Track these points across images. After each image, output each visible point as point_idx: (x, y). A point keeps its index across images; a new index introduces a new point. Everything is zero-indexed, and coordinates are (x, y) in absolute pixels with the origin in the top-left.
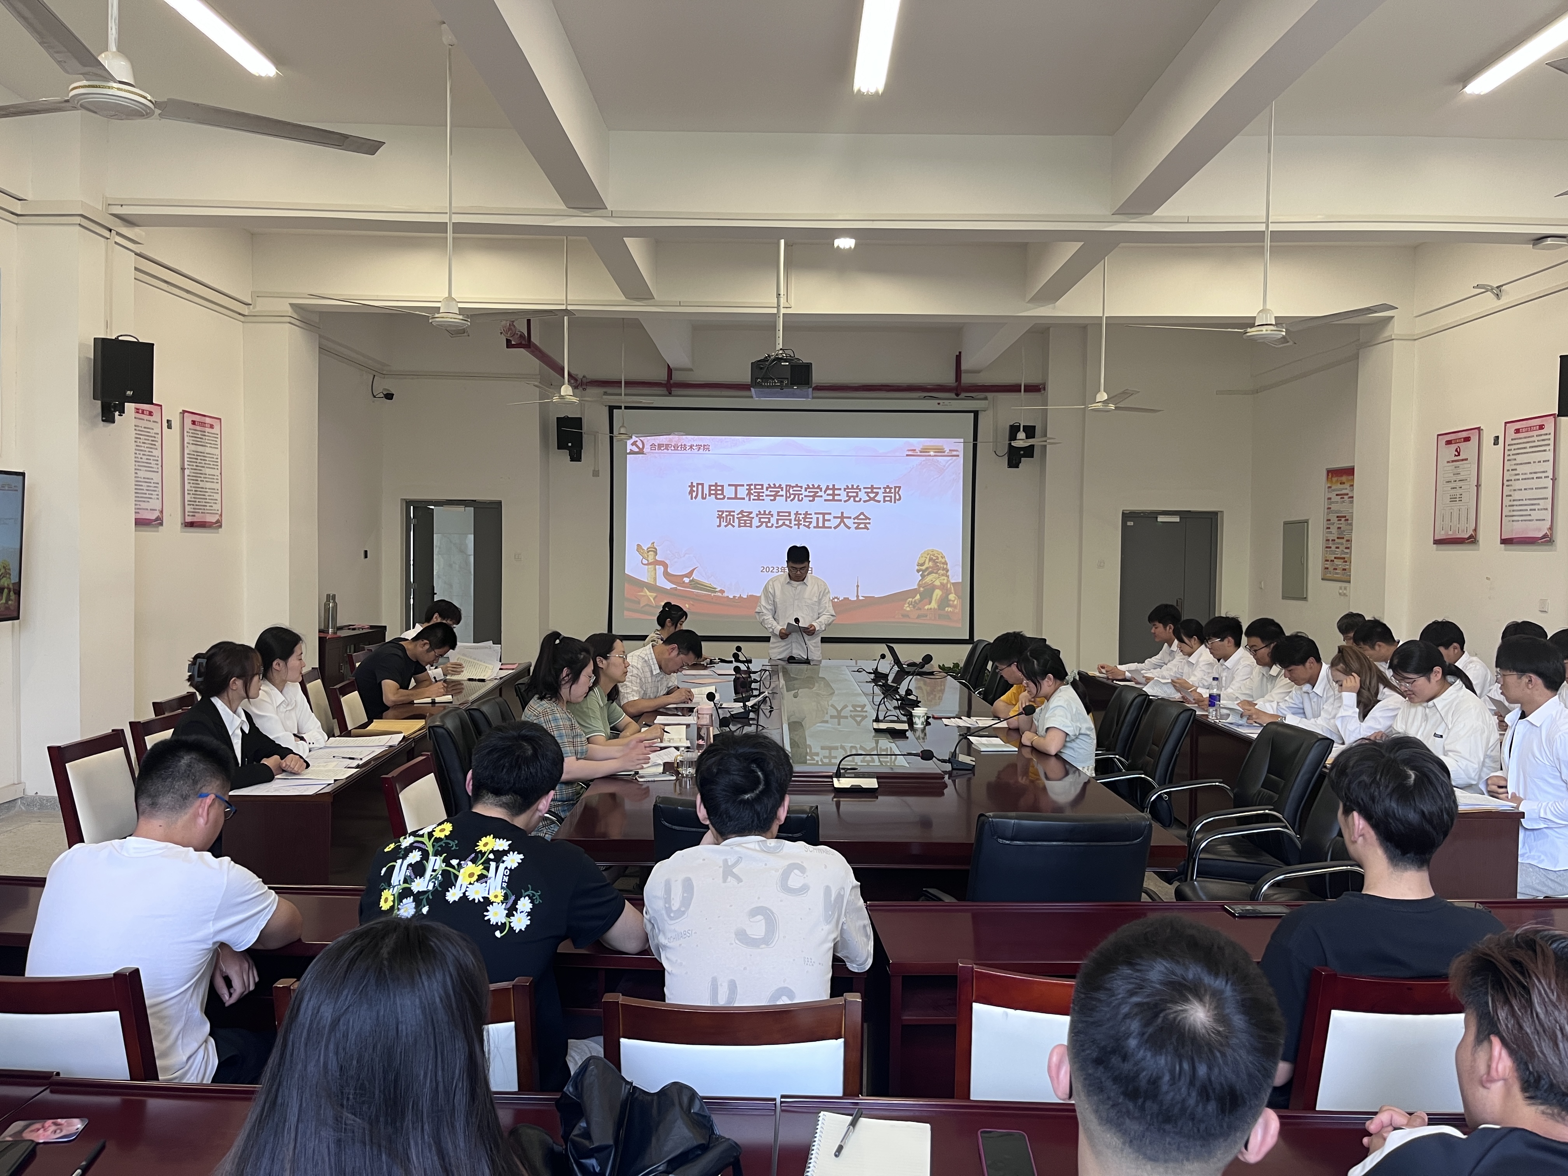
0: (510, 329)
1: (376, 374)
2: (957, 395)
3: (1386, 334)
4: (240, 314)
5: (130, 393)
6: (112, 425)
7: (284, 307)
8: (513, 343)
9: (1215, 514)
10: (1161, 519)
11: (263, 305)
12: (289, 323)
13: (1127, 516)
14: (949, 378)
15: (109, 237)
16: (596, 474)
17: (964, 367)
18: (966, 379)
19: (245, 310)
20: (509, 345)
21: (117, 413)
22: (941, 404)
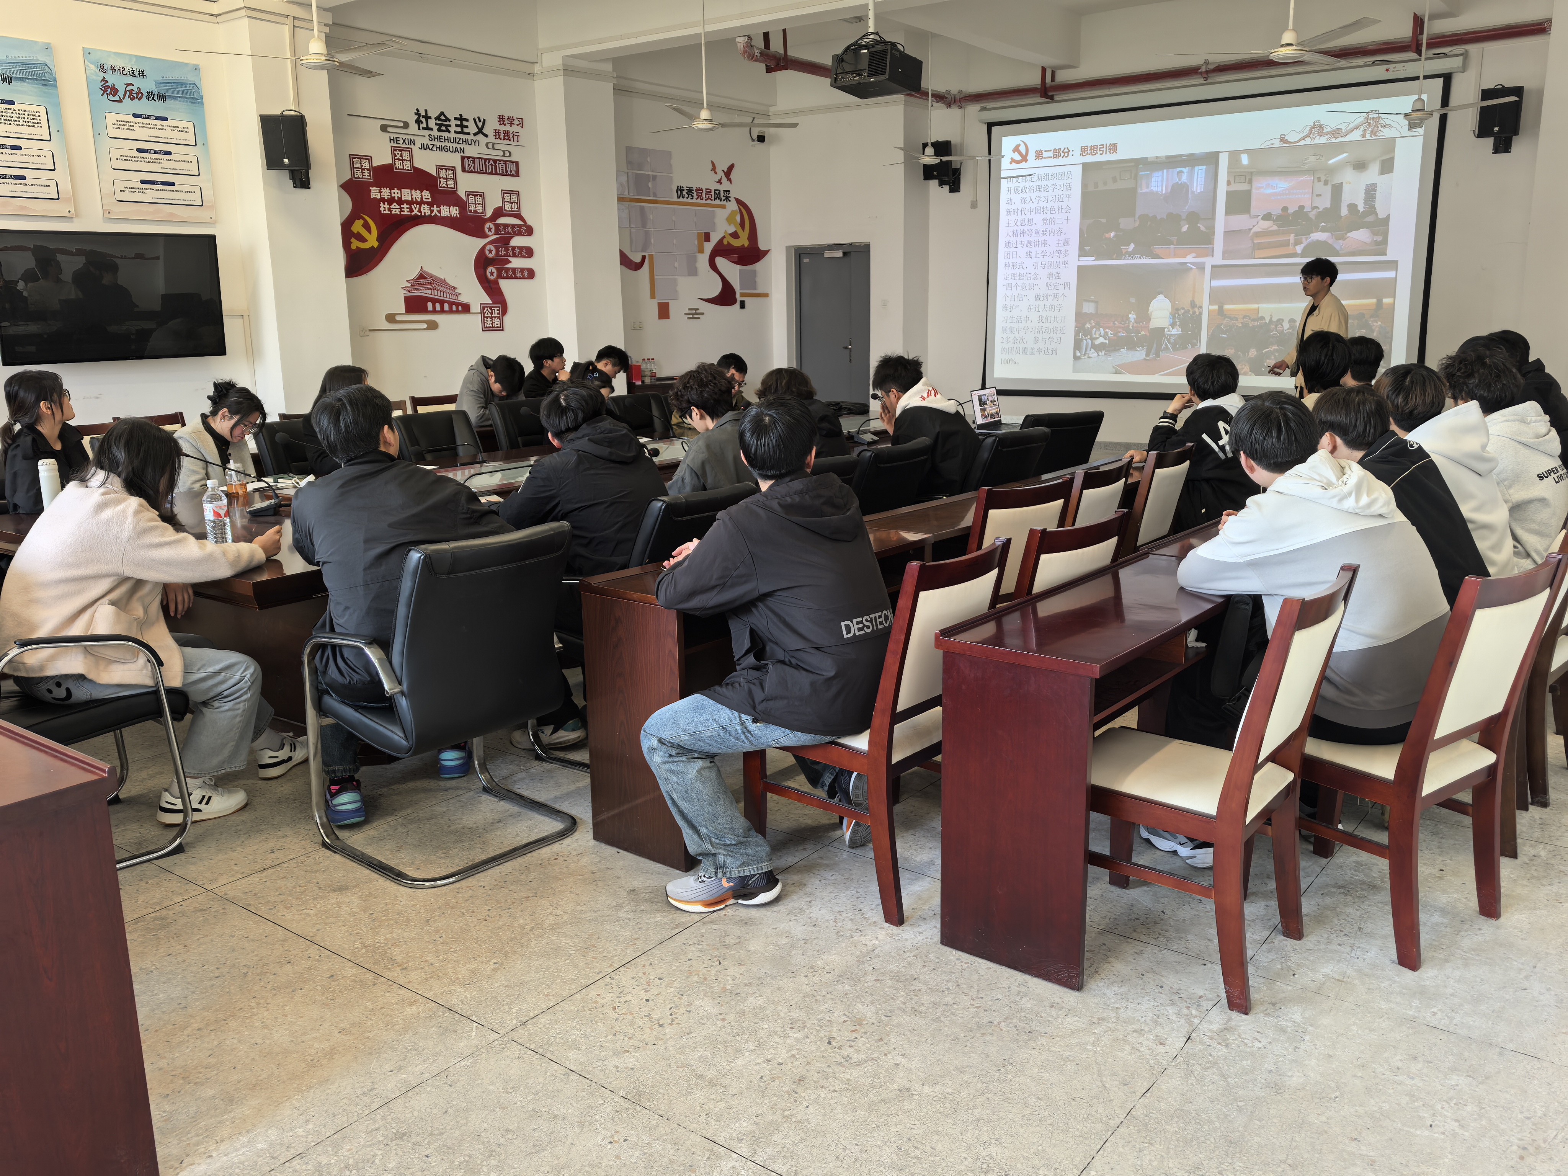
1: (755, 116)
2: (1417, 53)
5: (286, 161)
12: (562, 76)
16: (974, 205)
20: (769, 70)
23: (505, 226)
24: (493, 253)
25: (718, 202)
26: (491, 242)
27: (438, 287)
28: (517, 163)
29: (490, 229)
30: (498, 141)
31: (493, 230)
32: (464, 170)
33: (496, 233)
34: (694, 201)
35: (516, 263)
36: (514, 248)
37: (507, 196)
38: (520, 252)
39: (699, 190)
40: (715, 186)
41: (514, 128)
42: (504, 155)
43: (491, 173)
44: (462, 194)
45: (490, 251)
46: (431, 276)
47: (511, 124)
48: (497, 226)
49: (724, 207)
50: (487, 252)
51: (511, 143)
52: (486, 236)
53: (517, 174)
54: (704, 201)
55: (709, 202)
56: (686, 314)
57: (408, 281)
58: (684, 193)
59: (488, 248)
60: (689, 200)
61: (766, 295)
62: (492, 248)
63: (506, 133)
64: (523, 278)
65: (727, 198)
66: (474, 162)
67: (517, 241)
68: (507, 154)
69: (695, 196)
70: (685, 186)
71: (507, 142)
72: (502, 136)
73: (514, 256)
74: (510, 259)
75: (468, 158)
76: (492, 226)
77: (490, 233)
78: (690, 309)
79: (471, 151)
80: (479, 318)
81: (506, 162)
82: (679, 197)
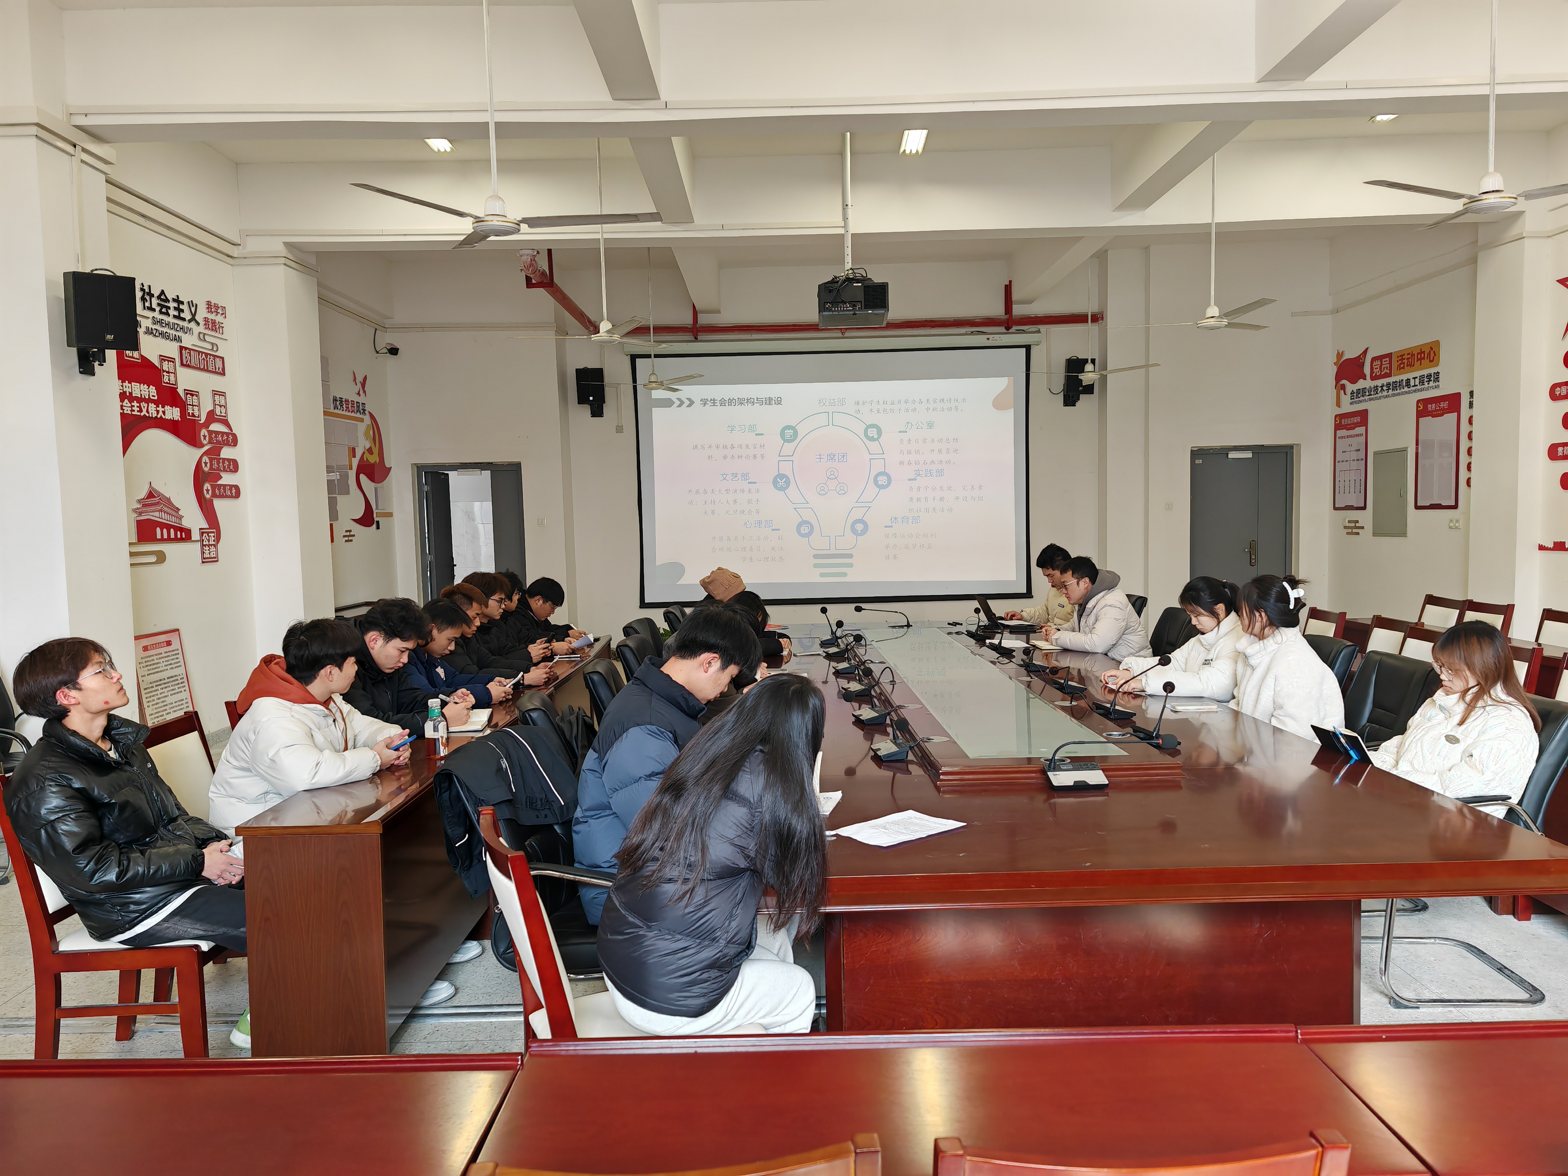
0: (531, 265)
1: (377, 327)
2: (1008, 328)
3: (1514, 231)
4: (228, 256)
5: (110, 337)
6: (92, 378)
7: (277, 246)
8: (534, 281)
9: (1291, 447)
10: (1232, 455)
11: (253, 245)
12: (285, 264)
13: (1196, 453)
14: (997, 310)
15: (74, 154)
16: (619, 429)
17: (1015, 297)
18: (1018, 310)
19: (235, 251)
20: (529, 284)
21: (96, 364)
22: (991, 339)
23: (217, 433)
24: (208, 465)
25: (358, 415)
26: (205, 453)
27: (165, 509)
28: (223, 358)
29: (205, 437)
30: (207, 332)
31: (207, 438)
32: (182, 364)
33: (210, 442)
34: (344, 413)
35: (227, 479)
36: (224, 459)
37: (217, 397)
38: (229, 467)
39: (347, 401)
40: (356, 399)
41: (219, 318)
42: (212, 349)
43: (203, 370)
44: (181, 391)
45: (206, 463)
46: (159, 494)
47: (217, 313)
48: (210, 432)
49: (362, 420)
50: (203, 465)
51: (217, 335)
52: (202, 446)
53: (223, 374)
54: (350, 414)
55: (353, 414)
56: (344, 536)
57: (139, 501)
58: (338, 403)
59: (203, 461)
60: (340, 412)
61: (390, 515)
62: (208, 461)
63: (214, 322)
64: (231, 497)
65: (364, 410)
66: (190, 355)
67: (226, 453)
68: (215, 349)
69: (345, 409)
70: (338, 397)
71: (213, 333)
72: (210, 326)
73: (225, 471)
74: (222, 474)
75: (186, 348)
76: (206, 434)
77: (205, 442)
78: (346, 531)
79: (188, 341)
80: (199, 545)
81: (215, 356)
82: (335, 409)
